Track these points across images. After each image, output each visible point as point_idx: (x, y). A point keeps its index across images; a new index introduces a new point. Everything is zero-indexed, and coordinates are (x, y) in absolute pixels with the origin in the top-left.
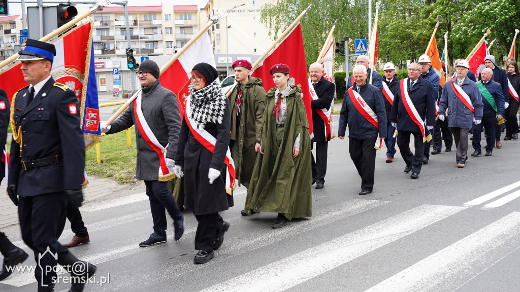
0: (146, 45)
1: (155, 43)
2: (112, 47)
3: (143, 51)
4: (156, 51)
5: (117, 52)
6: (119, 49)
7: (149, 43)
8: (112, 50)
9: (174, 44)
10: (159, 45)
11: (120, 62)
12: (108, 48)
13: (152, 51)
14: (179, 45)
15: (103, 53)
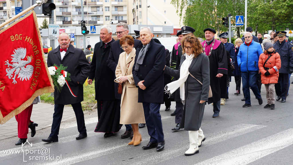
0: (92, 18)
1: (98, 17)
2: (69, 20)
3: (90, 22)
4: (98, 22)
5: (73, 23)
6: (74, 21)
7: (94, 17)
8: (69, 22)
9: (111, 18)
10: (101, 18)
11: (75, 30)
12: (67, 20)
13: (96, 22)
14: (114, 18)
15: (63, 23)
